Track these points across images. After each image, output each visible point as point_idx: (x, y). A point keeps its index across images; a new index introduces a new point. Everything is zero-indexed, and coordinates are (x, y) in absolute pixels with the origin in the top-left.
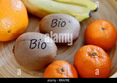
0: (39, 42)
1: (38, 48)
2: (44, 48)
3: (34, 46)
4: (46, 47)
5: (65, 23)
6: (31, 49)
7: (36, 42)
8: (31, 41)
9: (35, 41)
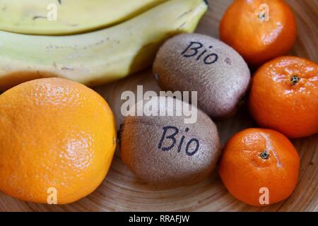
0: (183, 137)
1: (179, 151)
2: (193, 153)
3: (170, 145)
4: (197, 150)
5: (217, 58)
6: (161, 149)
7: (175, 134)
8: (165, 129)
9: (173, 131)
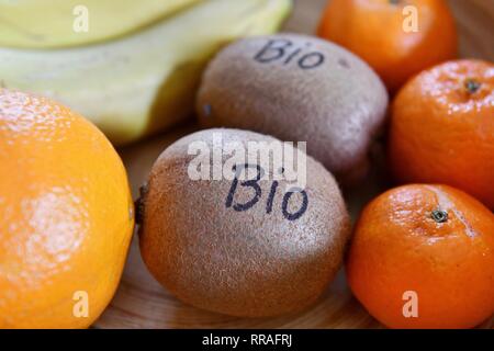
0: (275, 184)
1: (269, 210)
2: (298, 215)
3: (249, 200)
4: (304, 209)
5: (323, 58)
6: (232, 208)
